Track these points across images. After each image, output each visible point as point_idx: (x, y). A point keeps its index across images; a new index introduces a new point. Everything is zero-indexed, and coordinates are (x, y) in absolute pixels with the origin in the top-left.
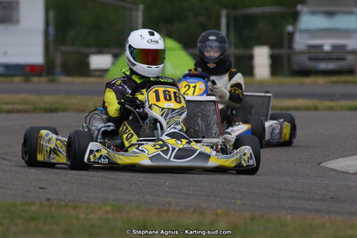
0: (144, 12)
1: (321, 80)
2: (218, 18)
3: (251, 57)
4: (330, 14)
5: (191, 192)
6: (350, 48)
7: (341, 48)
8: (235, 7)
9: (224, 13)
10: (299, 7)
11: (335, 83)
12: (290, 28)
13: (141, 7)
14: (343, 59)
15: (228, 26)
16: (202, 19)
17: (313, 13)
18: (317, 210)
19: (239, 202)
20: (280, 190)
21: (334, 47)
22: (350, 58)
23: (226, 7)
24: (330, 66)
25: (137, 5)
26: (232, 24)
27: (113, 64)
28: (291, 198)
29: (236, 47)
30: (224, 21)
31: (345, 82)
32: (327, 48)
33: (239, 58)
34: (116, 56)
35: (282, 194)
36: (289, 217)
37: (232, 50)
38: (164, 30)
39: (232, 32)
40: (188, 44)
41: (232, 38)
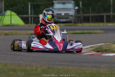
0: (4, 3)
1: (62, 25)
2: (28, 5)
3: (39, 18)
4: (64, 3)
5: (27, 60)
6: (70, 14)
7: (68, 14)
8: (33, 2)
9: (30, 3)
10: (54, 1)
13: (3, 2)
14: (68, 18)
16: (23, 5)
17: (58, 3)
18: (68, 65)
21: (65, 14)
22: (70, 18)
24: (64, 20)
25: (2, 1)
26: (32, 7)
31: (70, 25)
32: (63, 14)
33: (34, 18)
35: (56, 60)
36: (60, 67)
37: (32, 15)
38: (11, 9)
39: (32, 10)
40: (18, 13)
41: (32, 12)
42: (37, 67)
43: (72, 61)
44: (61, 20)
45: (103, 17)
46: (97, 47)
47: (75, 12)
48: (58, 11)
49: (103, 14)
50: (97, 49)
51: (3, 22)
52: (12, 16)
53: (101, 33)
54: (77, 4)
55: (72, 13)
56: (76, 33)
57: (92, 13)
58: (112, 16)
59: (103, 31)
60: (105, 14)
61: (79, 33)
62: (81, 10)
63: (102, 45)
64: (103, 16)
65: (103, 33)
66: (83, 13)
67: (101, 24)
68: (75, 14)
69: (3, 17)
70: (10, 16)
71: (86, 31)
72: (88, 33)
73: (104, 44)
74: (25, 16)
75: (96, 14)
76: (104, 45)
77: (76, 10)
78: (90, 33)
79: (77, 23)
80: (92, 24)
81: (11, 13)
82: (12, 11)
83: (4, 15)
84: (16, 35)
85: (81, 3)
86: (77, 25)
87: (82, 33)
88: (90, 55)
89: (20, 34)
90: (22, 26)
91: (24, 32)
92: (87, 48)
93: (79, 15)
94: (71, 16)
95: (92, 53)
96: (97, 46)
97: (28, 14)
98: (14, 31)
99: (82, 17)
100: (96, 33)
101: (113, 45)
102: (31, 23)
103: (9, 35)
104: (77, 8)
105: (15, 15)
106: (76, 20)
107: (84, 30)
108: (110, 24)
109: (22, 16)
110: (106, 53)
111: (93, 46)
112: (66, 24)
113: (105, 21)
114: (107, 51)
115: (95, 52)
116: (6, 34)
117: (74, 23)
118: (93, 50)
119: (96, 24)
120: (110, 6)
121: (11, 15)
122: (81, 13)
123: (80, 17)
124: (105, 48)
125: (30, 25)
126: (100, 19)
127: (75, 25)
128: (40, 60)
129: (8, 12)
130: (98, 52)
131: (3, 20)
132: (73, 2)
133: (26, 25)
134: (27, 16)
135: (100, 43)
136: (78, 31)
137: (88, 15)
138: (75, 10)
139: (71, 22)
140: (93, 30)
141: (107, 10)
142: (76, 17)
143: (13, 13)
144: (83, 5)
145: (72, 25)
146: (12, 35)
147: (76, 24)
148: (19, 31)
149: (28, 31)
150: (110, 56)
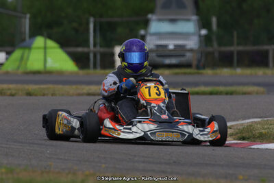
0: (30, 19)
2: (88, 24)
3: (113, 55)
4: (173, 21)
5: (66, 158)
6: (188, 47)
7: (182, 47)
8: (101, 16)
9: (92, 20)
10: (150, 16)
11: (177, 74)
12: (142, 32)
13: (28, 16)
14: (184, 56)
15: (95, 30)
16: (75, 25)
17: (160, 20)
19: (104, 166)
20: (135, 156)
21: (176, 46)
22: (189, 55)
23: (93, 16)
24: (174, 61)
25: (26, 14)
26: (98, 28)
27: (7, 59)
28: (143, 162)
29: (101, 46)
30: (91, 26)
31: (185, 74)
32: (171, 47)
33: (103, 55)
34: (9, 53)
35: (136, 159)
37: (98, 49)
38: (45, 34)
39: (98, 35)
40: (64, 44)
41: (98, 40)
43: (175, 162)
44: (167, 61)
45: (266, 54)
46: (241, 127)
47: (200, 41)
48: (160, 39)
49: (266, 47)
50: (241, 131)
51: (26, 64)
52: (48, 51)
53: (257, 93)
54: (204, 23)
55: (192, 43)
56: (198, 94)
57: (239, 44)
59: (261, 89)
60: (271, 48)
61: (204, 93)
62: (214, 38)
63: (255, 122)
64: (267, 52)
65: (263, 93)
66: (220, 45)
67: (260, 72)
68: (199, 47)
69: (27, 51)
70: (42, 51)
71: (221, 89)
72: (227, 94)
73: (259, 120)
74: (80, 49)
75: (249, 48)
76: (259, 123)
77: (203, 38)
78: (232, 93)
79: (204, 68)
80: (239, 71)
81: (45, 43)
82: (50, 37)
83: (29, 47)
84: (52, 95)
85: (214, 20)
86: (201, 74)
87: (211, 93)
89: (63, 95)
90: (72, 74)
91: (71, 89)
93: (210, 49)
94: (191, 50)
96: (242, 124)
97: (88, 46)
98: (51, 86)
99: (217, 55)
100: (244, 93)
102: (95, 67)
103: (36, 95)
104: (204, 32)
105: (54, 48)
106: (203, 61)
109: (72, 49)
110: (262, 143)
111: (232, 126)
112: (177, 71)
113: (271, 64)
114: (263, 138)
115: (234, 139)
116: (29, 94)
117: (198, 67)
118: (231, 135)
119: (248, 71)
121: (45, 48)
122: (215, 44)
123: (212, 53)
124: (260, 129)
125: (91, 71)
127: (198, 73)
128: (99, 157)
129: (39, 41)
130: (243, 139)
131: (28, 59)
132: (195, 18)
133: (82, 72)
134: (86, 50)
135: (249, 118)
136: (202, 89)
137: (232, 48)
138: (200, 36)
139: (188, 66)
142: (202, 54)
143: (50, 43)
144: (219, 25)
145: (190, 74)
146: (44, 95)
148: (60, 86)
149: (83, 86)
150: (271, 149)
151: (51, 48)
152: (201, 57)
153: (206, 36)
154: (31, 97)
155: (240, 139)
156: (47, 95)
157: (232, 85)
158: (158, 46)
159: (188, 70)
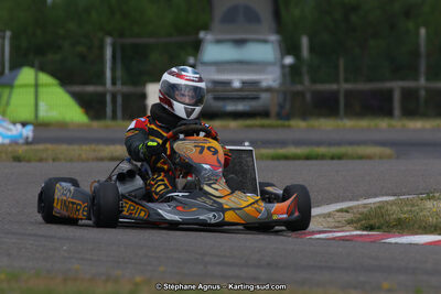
0: (12, 38)
1: (233, 124)
2: (102, 48)
3: (144, 96)
4: (240, 43)
5: (95, 258)
6: (264, 84)
7: (255, 83)
8: (122, 35)
9: (109, 40)
10: (202, 35)
11: (249, 127)
12: (191, 61)
13: (8, 34)
14: (256, 98)
15: (114, 57)
16: (81, 49)
17: (219, 42)
20: (204, 254)
21: (244, 83)
22: (265, 96)
23: (109, 34)
24: (240, 107)
25: (4, 31)
26: (119, 55)
29: (123, 84)
30: (108, 52)
31: (262, 126)
32: (237, 84)
33: (126, 97)
37: (119, 87)
38: (37, 63)
39: (119, 65)
40: (65, 79)
41: (119, 73)
42: (136, 285)
43: (269, 264)
44: (230, 107)
45: (388, 94)
46: (365, 210)
47: (284, 75)
48: (219, 72)
49: (388, 85)
50: (366, 217)
51: (4, 111)
52: (41, 90)
53: (381, 157)
54: (290, 47)
55: (270, 79)
56: (286, 158)
57: (346, 81)
58: (423, 93)
59: (387, 151)
60: (397, 86)
61: (296, 157)
62: (304, 69)
63: (387, 202)
64: (390, 92)
65: (390, 157)
66: (314, 81)
67: (383, 123)
68: (282, 84)
69: (6, 92)
70: (32, 90)
71: (322, 150)
72: (332, 158)
73: (392, 198)
74: (90, 89)
75: (361, 86)
76: (393, 203)
77: (287, 70)
78: (340, 157)
79: (288, 117)
80: (349, 123)
81: (36, 79)
82: (42, 68)
83: (10, 85)
84: (54, 160)
85: (305, 41)
86: (289, 126)
87: (308, 158)
88: (341, 239)
89: (71, 160)
90: (80, 126)
91: (85, 150)
92: (329, 215)
93: (299, 88)
94: (269, 90)
95: (348, 234)
96: (365, 206)
97: (104, 84)
98: (49, 146)
99: (308, 96)
100: (361, 157)
101: (429, 204)
102: (114, 117)
103: (29, 161)
104: (289, 60)
105: (53, 85)
106: (287, 106)
107: (319, 144)
108: (417, 124)
109: (77, 88)
110: (402, 235)
111: (349, 208)
112: (249, 122)
113: (397, 112)
114: (403, 226)
115: (359, 230)
116: (17, 159)
117: (279, 116)
118: (350, 222)
119: (364, 123)
120: (415, 54)
121: (37, 86)
122: (306, 80)
123: (301, 94)
124: (396, 213)
125: (109, 122)
126: (378, 105)
127: (283, 126)
128: (146, 256)
129: (27, 75)
130: (371, 228)
131: (8, 104)
132: (274, 38)
133: (96, 124)
134: (99, 89)
135: (376, 196)
136: (292, 150)
137: (334, 87)
138: (283, 67)
139: (265, 114)
140: (351, 143)
141: (405, 69)
142: (285, 93)
143: (45, 78)
144: (312, 49)
146: (41, 160)
147: (286, 123)
148: (64, 147)
149: (102, 147)
150: (416, 244)
151: (47, 85)
152: (285, 100)
153: (292, 67)
154: (22, 164)
155: (365, 229)
156: (46, 160)
157: (339, 144)
158: (216, 83)
159: (266, 122)
